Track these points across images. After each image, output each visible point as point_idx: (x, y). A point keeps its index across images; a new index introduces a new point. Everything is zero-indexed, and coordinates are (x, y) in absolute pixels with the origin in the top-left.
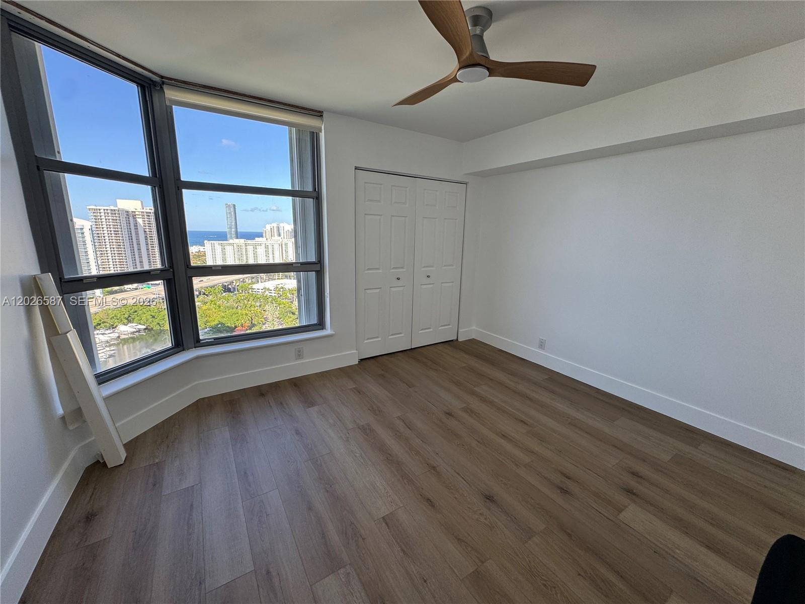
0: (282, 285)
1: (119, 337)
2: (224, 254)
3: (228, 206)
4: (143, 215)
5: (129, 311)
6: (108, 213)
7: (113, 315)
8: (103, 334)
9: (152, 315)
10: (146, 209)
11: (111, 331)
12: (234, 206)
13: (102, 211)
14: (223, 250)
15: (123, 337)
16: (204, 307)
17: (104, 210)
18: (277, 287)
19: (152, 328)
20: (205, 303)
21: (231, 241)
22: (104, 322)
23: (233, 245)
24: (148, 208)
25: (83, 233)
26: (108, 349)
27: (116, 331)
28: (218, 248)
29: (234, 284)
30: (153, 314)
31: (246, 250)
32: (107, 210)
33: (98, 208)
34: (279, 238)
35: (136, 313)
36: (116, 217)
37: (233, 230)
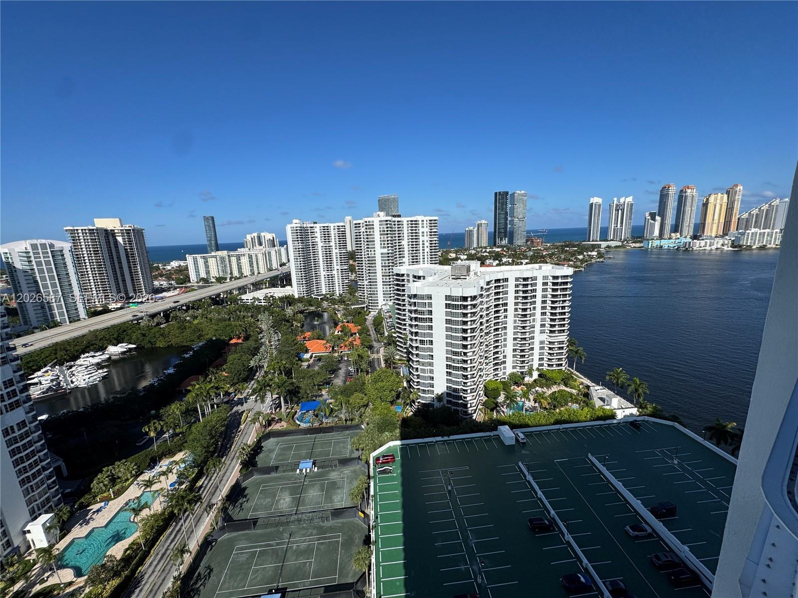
0: (272, 294)
1: (110, 358)
2: (207, 267)
3: (206, 219)
4: (122, 233)
5: (118, 331)
6: (86, 233)
7: (102, 337)
8: (93, 357)
9: (142, 334)
10: (126, 227)
11: (101, 353)
12: (213, 218)
13: (80, 231)
14: (206, 263)
15: (113, 357)
16: (196, 322)
17: (82, 230)
18: (266, 297)
19: (144, 347)
20: (195, 317)
21: (213, 254)
22: (92, 345)
23: (215, 257)
24: (127, 226)
25: (63, 255)
26: (100, 371)
27: (106, 352)
28: (201, 262)
29: (222, 296)
30: (143, 332)
31: (230, 261)
32: (85, 230)
33: (75, 228)
34: (261, 247)
35: (125, 333)
36: (95, 236)
37: (213, 242)
